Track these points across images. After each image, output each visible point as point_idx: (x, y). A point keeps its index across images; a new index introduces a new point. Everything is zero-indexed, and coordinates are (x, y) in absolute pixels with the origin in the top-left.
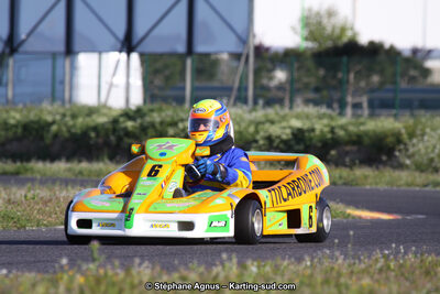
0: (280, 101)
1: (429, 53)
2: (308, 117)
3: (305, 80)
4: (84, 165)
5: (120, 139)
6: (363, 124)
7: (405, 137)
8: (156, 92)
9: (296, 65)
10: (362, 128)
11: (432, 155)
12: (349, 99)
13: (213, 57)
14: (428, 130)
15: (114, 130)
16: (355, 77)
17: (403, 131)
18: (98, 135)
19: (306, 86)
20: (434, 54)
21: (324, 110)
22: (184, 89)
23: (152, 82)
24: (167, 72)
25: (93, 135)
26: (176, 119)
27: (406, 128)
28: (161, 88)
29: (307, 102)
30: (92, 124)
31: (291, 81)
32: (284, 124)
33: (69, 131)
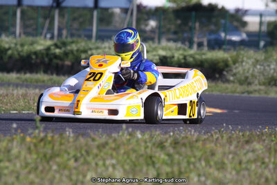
0: (152, 39)
1: (246, 12)
2: (170, 49)
3: (168, 26)
4: (28, 75)
5: (51, 60)
6: (204, 54)
7: (230, 62)
8: (74, 32)
9: (162, 17)
10: (204, 57)
11: (247, 75)
12: (196, 40)
13: (110, 11)
14: (245, 59)
15: (47, 55)
16: (200, 26)
17: (229, 59)
18: (37, 57)
19: (169, 30)
20: (249, 13)
21: (179, 45)
22: (91, 30)
23: (71, 26)
24: (81, 20)
25: (34, 57)
26: (86, 48)
27: (231, 57)
28: (77, 30)
29: (169, 40)
30: (33, 50)
31: (159, 27)
32: (154, 53)
33: (19, 54)
